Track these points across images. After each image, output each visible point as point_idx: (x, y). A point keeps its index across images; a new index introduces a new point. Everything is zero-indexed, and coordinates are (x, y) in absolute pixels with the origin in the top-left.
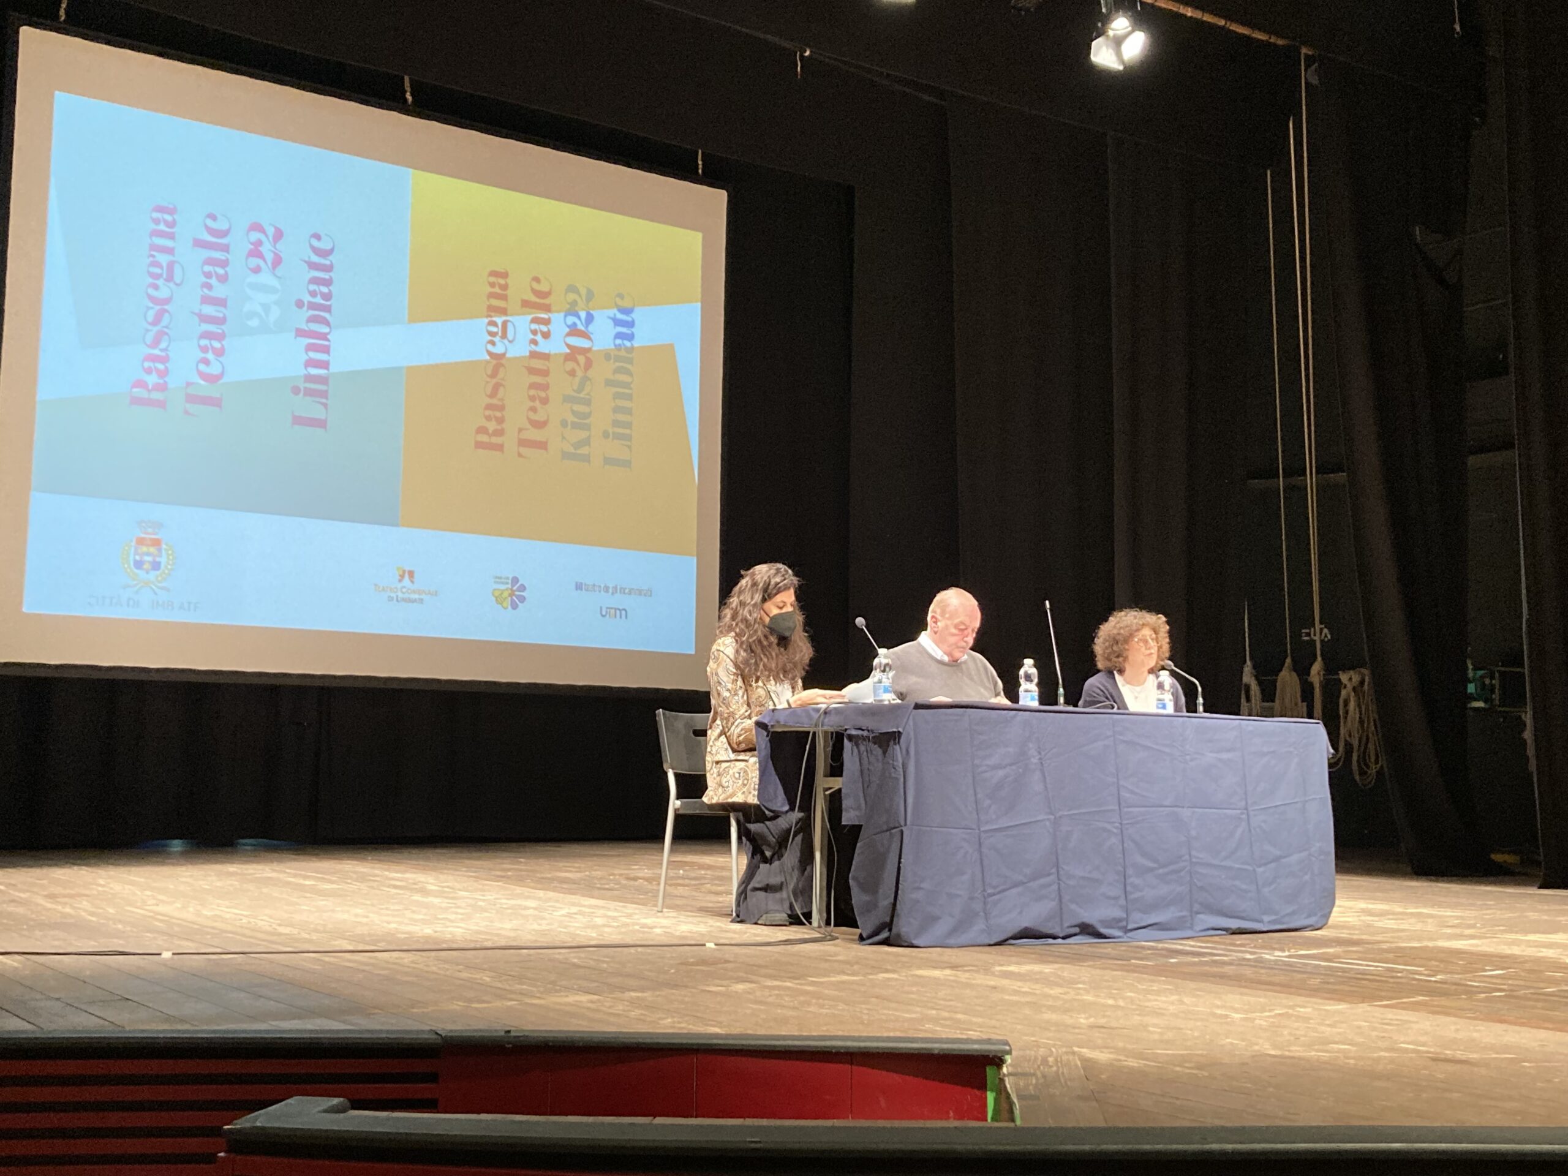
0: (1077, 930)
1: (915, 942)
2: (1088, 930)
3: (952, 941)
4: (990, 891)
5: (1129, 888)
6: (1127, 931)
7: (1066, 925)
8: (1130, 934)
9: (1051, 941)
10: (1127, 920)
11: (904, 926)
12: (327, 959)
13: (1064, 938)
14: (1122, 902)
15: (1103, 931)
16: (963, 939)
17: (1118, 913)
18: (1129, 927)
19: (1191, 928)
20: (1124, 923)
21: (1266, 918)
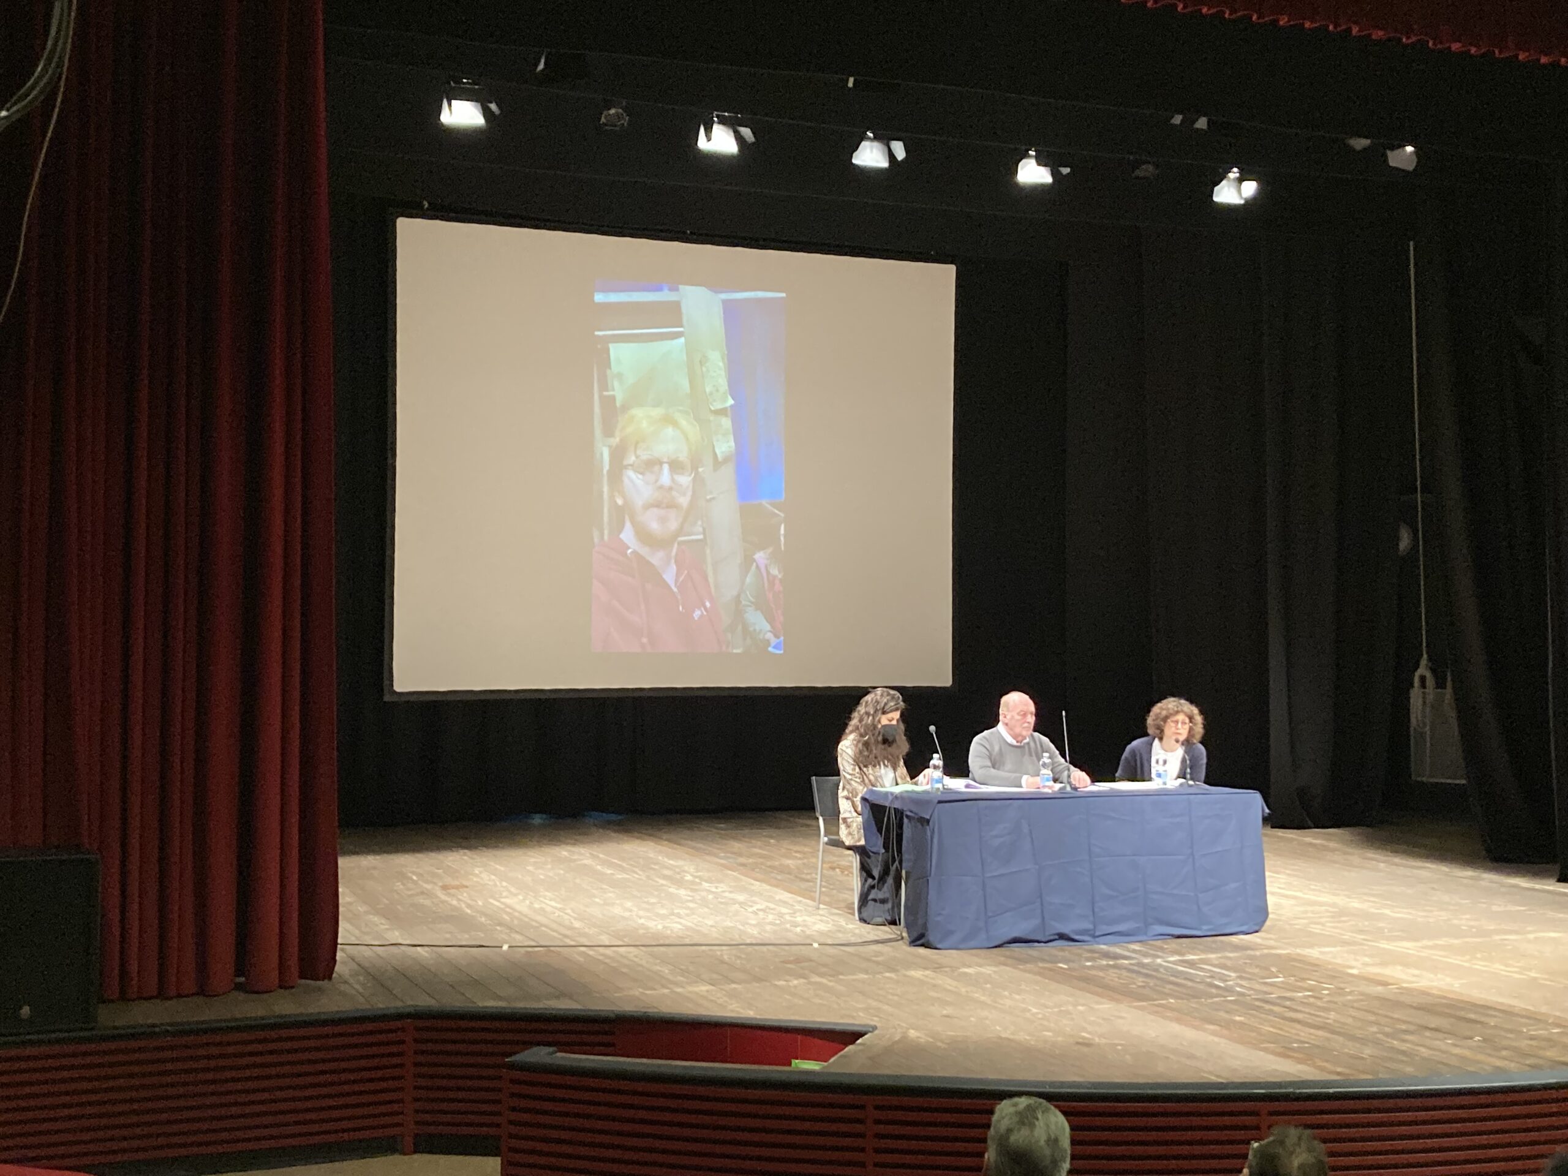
0: (1057, 937)
1: (939, 946)
2: (1062, 937)
3: (961, 946)
4: (990, 914)
5: (1096, 910)
6: (1094, 937)
7: (1047, 934)
8: (1097, 939)
9: (1036, 944)
10: (1094, 930)
11: (931, 937)
12: (591, 953)
13: (1045, 942)
14: (1091, 918)
15: (1077, 937)
16: (972, 943)
17: (1091, 926)
18: (1097, 934)
19: (1146, 934)
20: (1092, 932)
21: (1205, 927)
